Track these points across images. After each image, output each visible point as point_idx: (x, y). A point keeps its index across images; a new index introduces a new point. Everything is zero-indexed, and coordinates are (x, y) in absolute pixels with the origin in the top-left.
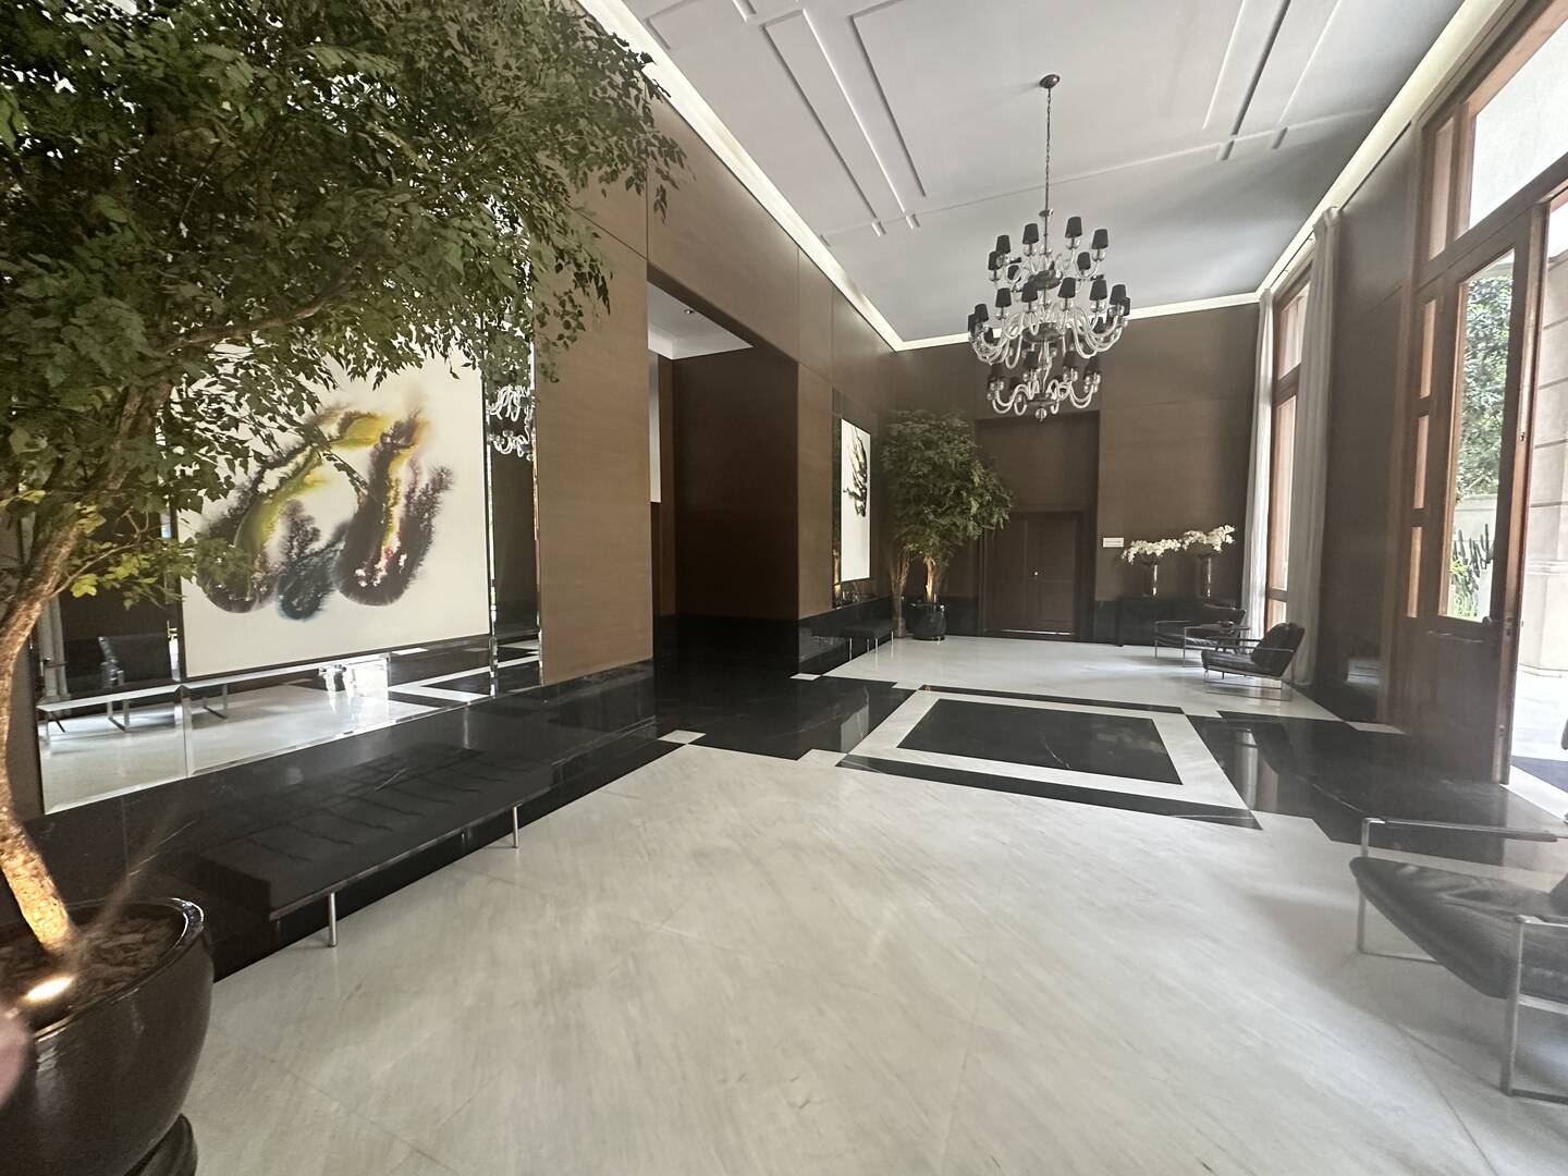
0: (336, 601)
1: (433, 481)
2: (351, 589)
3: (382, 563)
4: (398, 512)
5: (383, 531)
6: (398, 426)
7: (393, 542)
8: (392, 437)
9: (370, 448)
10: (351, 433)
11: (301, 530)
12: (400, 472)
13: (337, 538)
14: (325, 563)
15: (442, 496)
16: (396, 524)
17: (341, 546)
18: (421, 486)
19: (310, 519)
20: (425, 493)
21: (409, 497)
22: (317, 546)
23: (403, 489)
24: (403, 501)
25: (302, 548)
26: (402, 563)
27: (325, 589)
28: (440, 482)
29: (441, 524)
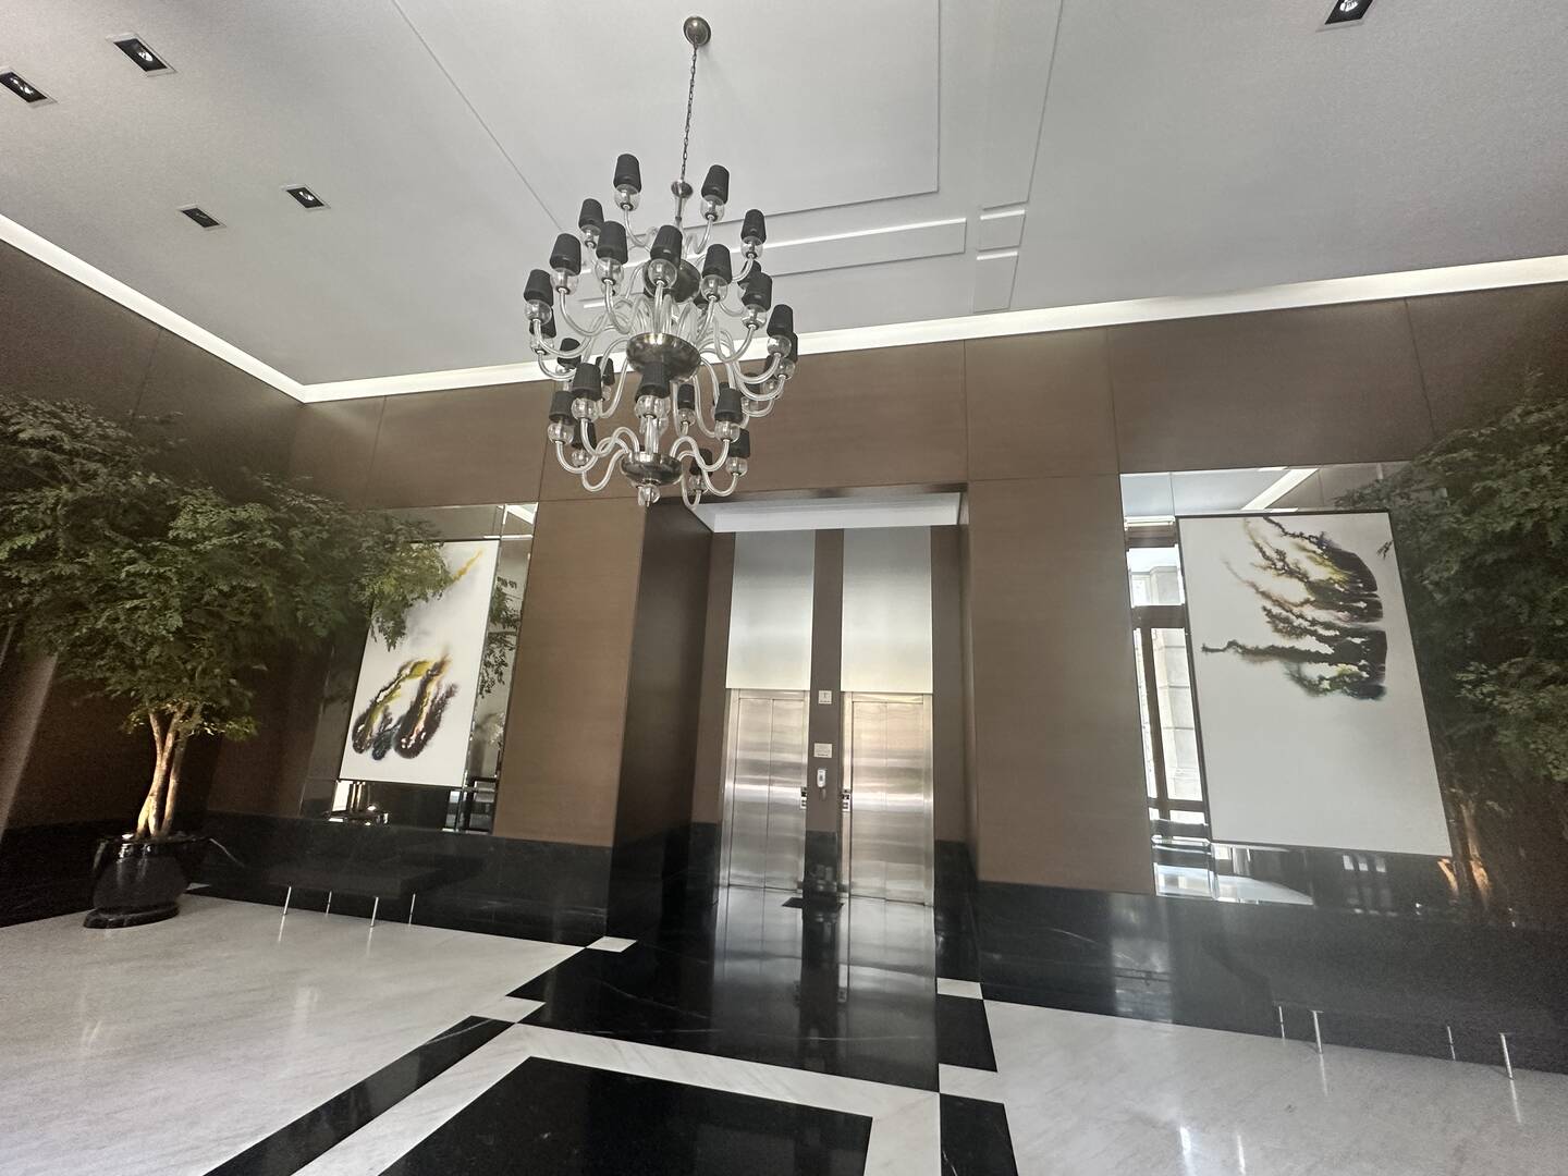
0: (392, 753)
1: (447, 692)
2: (399, 749)
3: (415, 735)
4: (426, 710)
5: (418, 719)
6: (436, 664)
7: (421, 726)
8: (432, 671)
9: (420, 678)
10: (416, 670)
11: (386, 719)
12: (432, 689)
13: (398, 723)
14: (391, 736)
15: (451, 700)
16: (424, 716)
17: (399, 727)
18: (440, 695)
19: (390, 714)
20: (441, 699)
21: (433, 701)
22: (390, 726)
23: (431, 697)
24: (430, 703)
25: (385, 726)
26: (422, 737)
27: (388, 747)
28: (450, 693)
29: (447, 717)
